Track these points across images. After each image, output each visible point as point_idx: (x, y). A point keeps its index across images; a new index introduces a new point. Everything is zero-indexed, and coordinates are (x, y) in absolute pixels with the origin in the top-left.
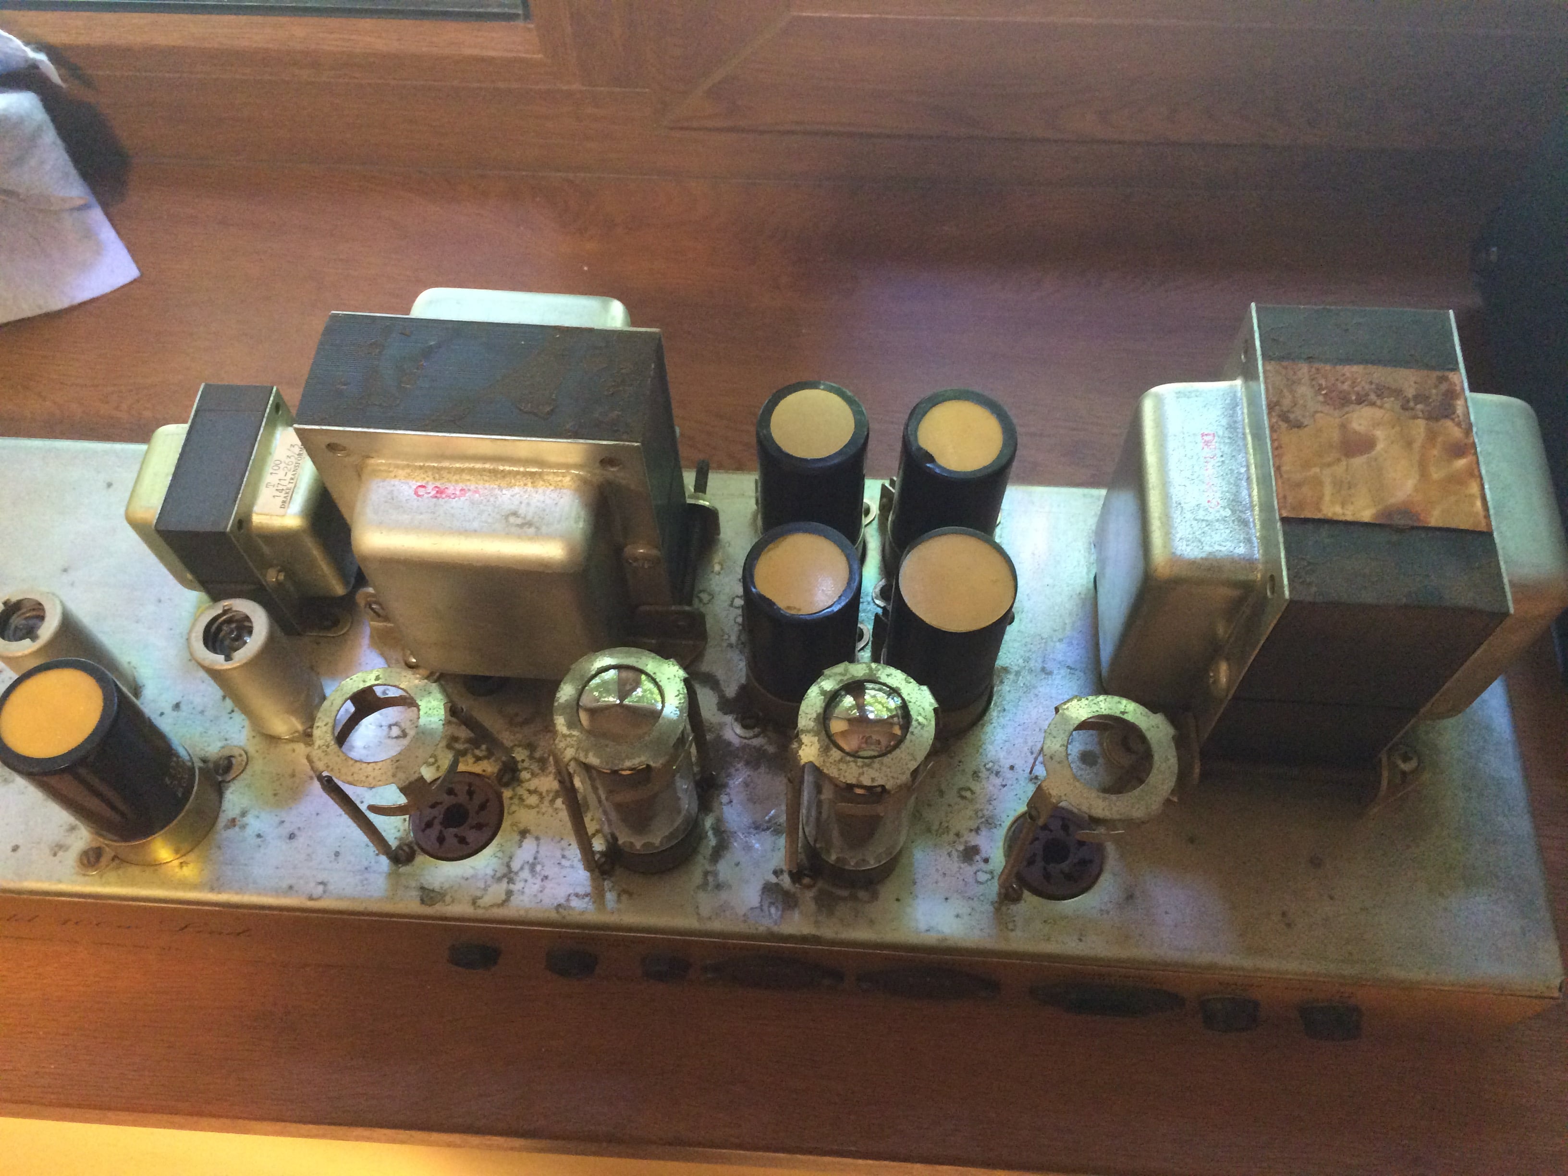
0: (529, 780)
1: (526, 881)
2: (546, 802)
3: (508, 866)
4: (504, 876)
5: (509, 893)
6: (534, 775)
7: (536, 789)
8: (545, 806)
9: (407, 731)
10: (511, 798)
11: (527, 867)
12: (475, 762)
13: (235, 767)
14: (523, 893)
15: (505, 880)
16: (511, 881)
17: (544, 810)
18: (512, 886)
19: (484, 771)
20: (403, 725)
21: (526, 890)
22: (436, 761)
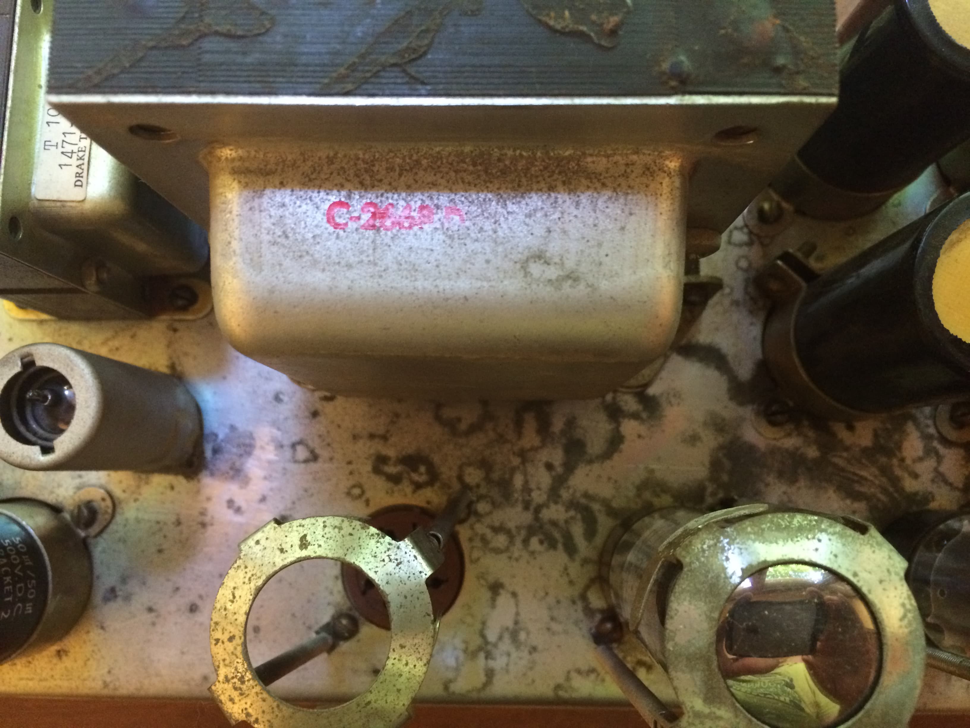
0: (490, 513)
1: (509, 655)
2: (518, 542)
3: (483, 636)
4: (480, 649)
5: (490, 674)
6: (495, 505)
7: (502, 524)
8: (517, 550)
9: (318, 451)
10: (471, 540)
11: (507, 636)
12: (414, 492)
13: (100, 517)
14: (507, 671)
15: (482, 655)
16: (488, 656)
17: (516, 554)
18: (492, 663)
19: (428, 502)
20: (310, 443)
21: (511, 668)
22: (363, 492)
